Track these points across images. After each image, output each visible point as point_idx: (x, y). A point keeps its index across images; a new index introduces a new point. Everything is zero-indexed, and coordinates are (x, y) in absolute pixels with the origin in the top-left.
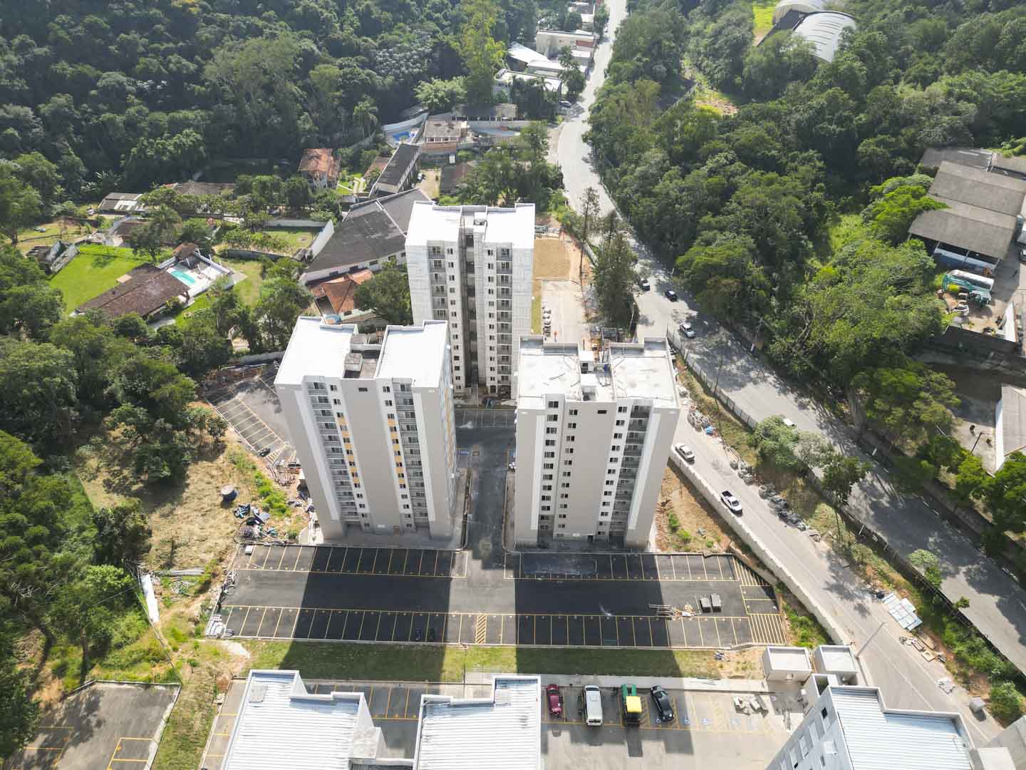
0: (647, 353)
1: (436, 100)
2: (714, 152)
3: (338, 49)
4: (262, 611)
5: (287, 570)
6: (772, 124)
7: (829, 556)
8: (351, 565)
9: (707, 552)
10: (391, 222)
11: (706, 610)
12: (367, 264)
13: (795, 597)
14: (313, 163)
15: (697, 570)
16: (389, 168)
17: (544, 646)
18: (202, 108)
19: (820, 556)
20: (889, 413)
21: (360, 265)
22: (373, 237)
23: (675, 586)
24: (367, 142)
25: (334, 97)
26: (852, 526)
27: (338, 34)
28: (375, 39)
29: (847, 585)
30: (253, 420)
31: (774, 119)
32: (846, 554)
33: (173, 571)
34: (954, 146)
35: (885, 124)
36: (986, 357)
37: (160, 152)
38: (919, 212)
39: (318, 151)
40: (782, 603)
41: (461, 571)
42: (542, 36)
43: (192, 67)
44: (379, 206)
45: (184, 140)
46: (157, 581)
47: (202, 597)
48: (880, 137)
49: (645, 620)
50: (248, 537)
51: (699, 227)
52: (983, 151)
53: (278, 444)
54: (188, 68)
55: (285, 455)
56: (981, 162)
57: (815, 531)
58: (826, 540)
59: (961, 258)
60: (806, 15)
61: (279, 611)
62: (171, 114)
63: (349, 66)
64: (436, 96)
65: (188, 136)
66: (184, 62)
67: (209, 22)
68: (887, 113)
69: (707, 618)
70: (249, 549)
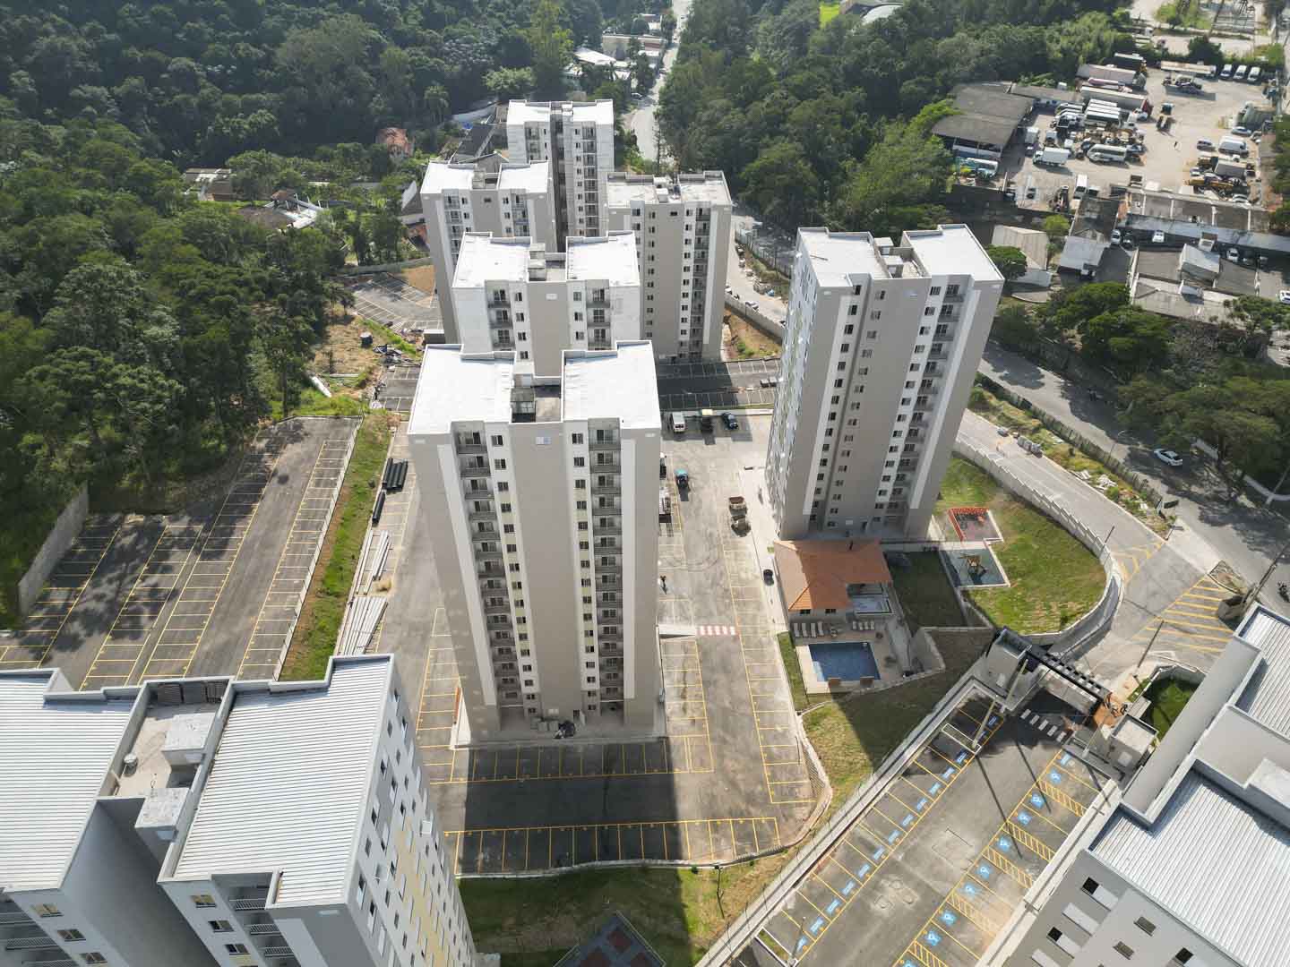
0: (707, 182)
1: (505, 87)
11: (765, 386)
14: (389, 140)
18: (272, 91)
23: (742, 377)
24: (439, 127)
25: (406, 80)
27: (403, 27)
28: (440, 33)
33: (334, 375)
36: (984, 208)
37: (236, 130)
38: (940, 118)
39: (394, 129)
42: (608, 39)
43: (261, 54)
45: (259, 119)
46: (324, 380)
47: (361, 390)
48: (917, 78)
50: (389, 362)
51: (760, 148)
54: (256, 54)
59: (972, 149)
60: (870, 8)
62: (244, 96)
65: (261, 115)
66: (252, 49)
68: (925, 59)
69: (765, 390)
70: (391, 368)
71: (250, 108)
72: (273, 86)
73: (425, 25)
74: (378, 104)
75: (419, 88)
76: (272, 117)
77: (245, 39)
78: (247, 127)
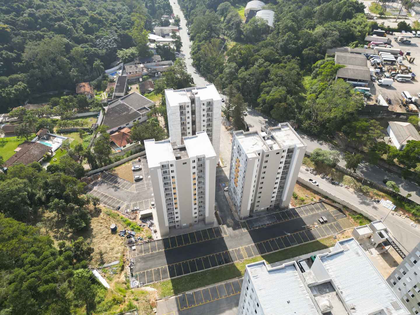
0: (282, 129)
1: (127, 57)
2: (257, 60)
3: (79, 41)
4: (151, 271)
5: (154, 252)
6: (272, 47)
7: (355, 193)
8: (180, 243)
9: (313, 203)
10: (129, 107)
11: (322, 223)
12: (125, 125)
13: (351, 209)
14: (82, 89)
15: (312, 210)
16: (117, 86)
17: (271, 252)
18: (22, 72)
19: (352, 193)
20: (362, 137)
21: (122, 126)
22: (123, 114)
23: (307, 218)
24: (100, 77)
25: (84, 61)
26: (359, 180)
27: (76, 35)
28: (92, 35)
29: (366, 201)
30: (106, 196)
31: (272, 45)
32: (361, 190)
33: (105, 265)
34: (335, 47)
35: (310, 42)
36: (379, 113)
37: (9, 94)
38: (338, 69)
39: (84, 84)
40: (347, 213)
41: (225, 233)
42: (157, 29)
43: (14, 55)
44: (120, 101)
45: (19, 87)
46: (100, 271)
47: (123, 273)
48: (309, 48)
49: (303, 232)
50: (131, 243)
51: (261, 87)
52: (345, 47)
53: (122, 204)
54: (12, 56)
55: (128, 207)
56: (346, 51)
57: (346, 186)
58: (351, 187)
59: (356, 83)
60: (257, 11)
61: (159, 269)
62: (10, 77)
63: (85, 47)
64: (126, 56)
65: (20, 85)
66: (9, 53)
67: (16, 35)
68: (309, 39)
69: (324, 225)
70: (134, 248)
71: (14, 82)
72: (22, 70)
73: (86, 33)
74: (74, 72)
75: (90, 62)
76: (25, 85)
77: (6, 49)
78: (13, 91)
